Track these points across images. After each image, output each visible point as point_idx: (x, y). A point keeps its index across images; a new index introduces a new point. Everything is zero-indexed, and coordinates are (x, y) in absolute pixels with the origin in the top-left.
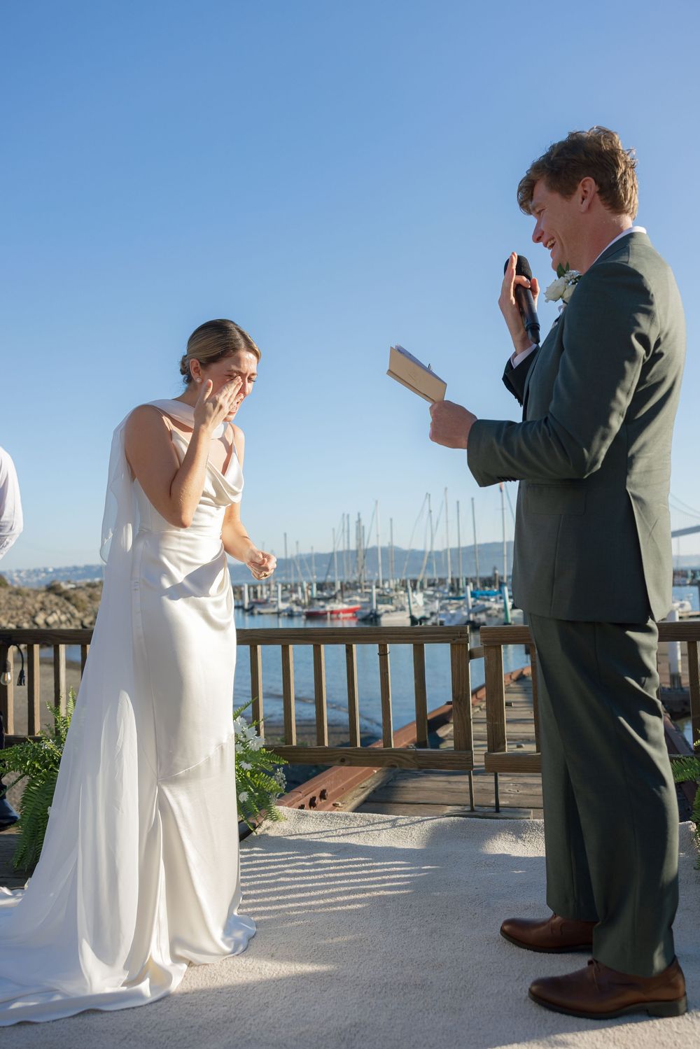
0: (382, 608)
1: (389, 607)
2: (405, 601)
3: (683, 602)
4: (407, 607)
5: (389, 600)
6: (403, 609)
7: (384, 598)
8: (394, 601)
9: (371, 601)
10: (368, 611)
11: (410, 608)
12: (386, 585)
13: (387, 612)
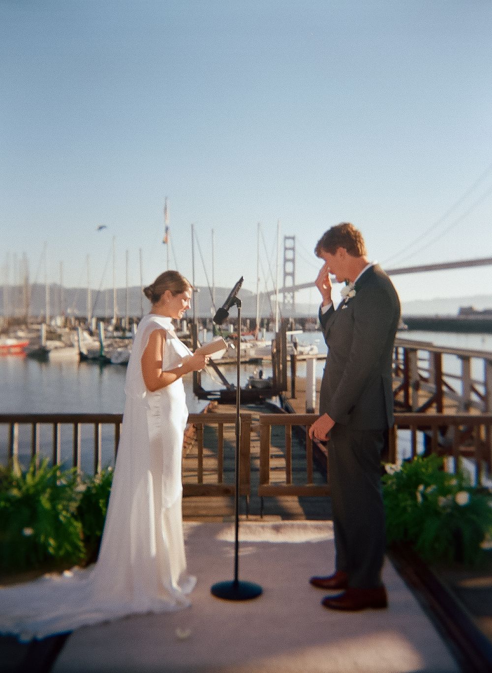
0: (50, 344)
1: (57, 343)
2: (73, 338)
3: (312, 346)
4: (76, 344)
5: (59, 337)
6: (71, 346)
7: (53, 335)
8: (63, 339)
9: (40, 337)
10: (36, 347)
11: (79, 346)
12: (53, 323)
13: (56, 348)
